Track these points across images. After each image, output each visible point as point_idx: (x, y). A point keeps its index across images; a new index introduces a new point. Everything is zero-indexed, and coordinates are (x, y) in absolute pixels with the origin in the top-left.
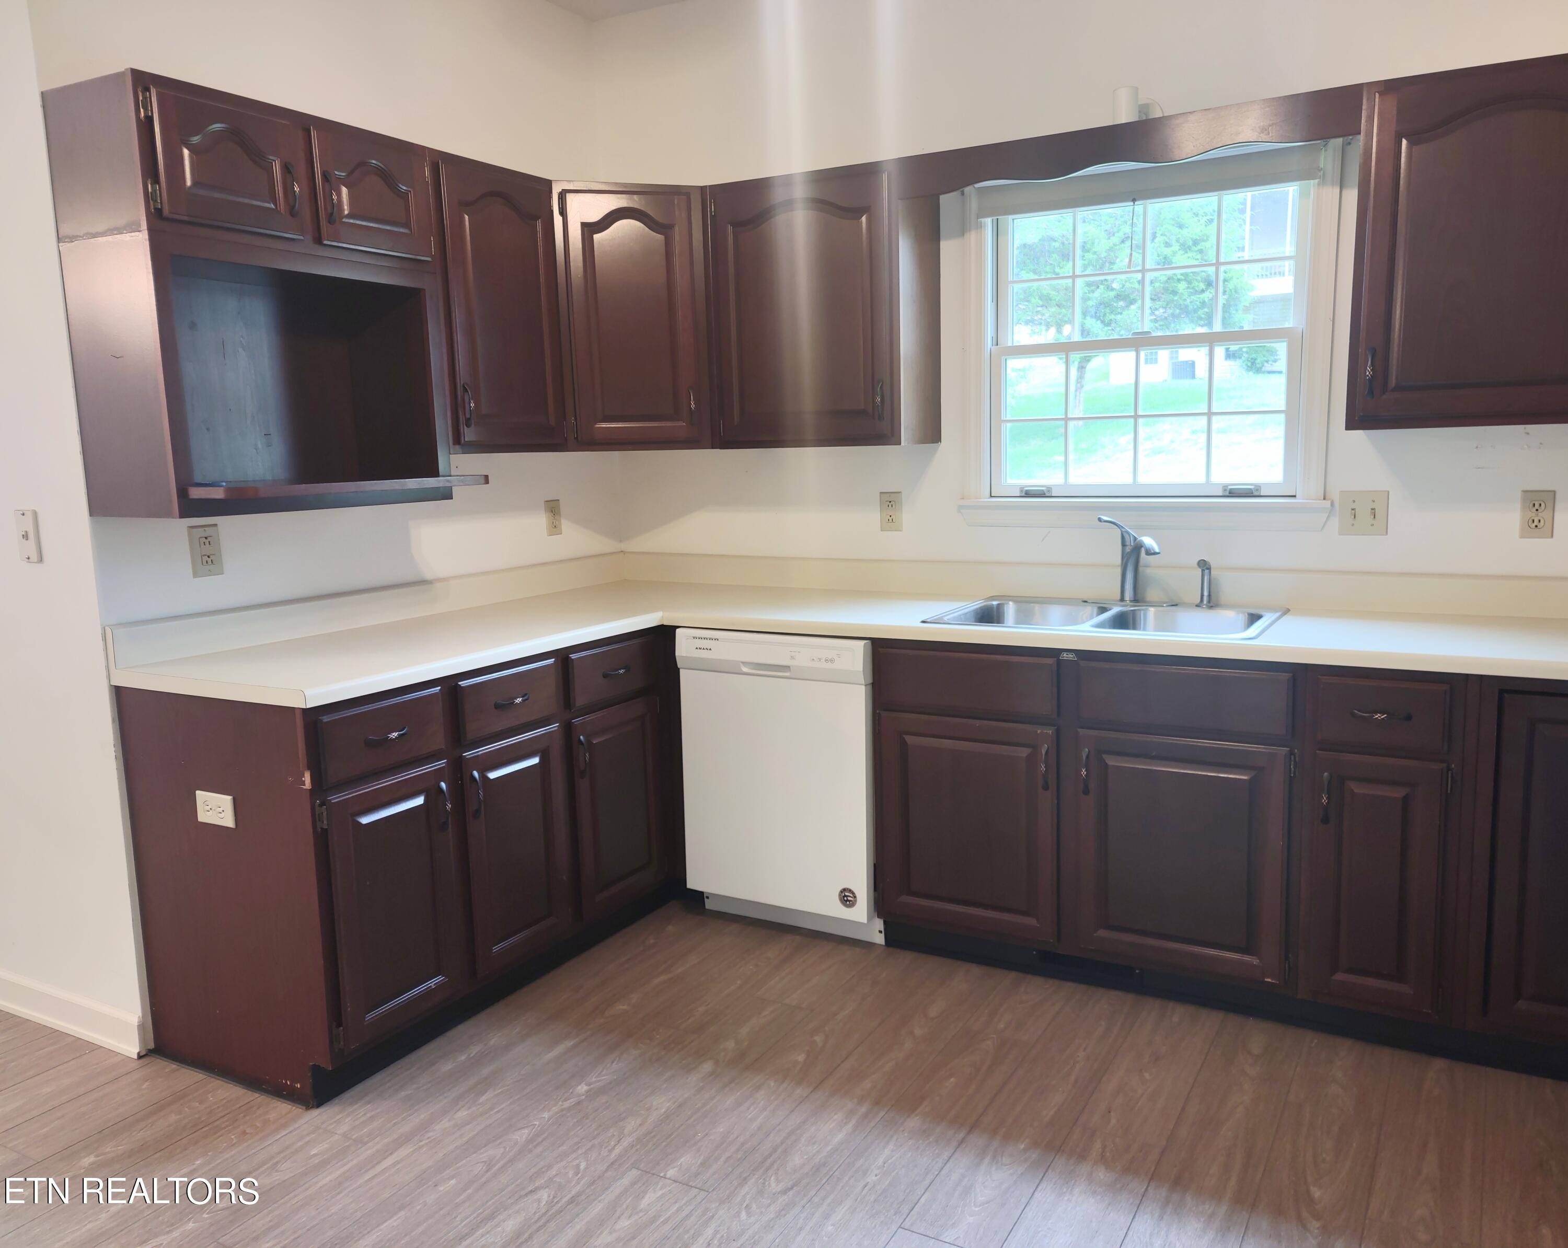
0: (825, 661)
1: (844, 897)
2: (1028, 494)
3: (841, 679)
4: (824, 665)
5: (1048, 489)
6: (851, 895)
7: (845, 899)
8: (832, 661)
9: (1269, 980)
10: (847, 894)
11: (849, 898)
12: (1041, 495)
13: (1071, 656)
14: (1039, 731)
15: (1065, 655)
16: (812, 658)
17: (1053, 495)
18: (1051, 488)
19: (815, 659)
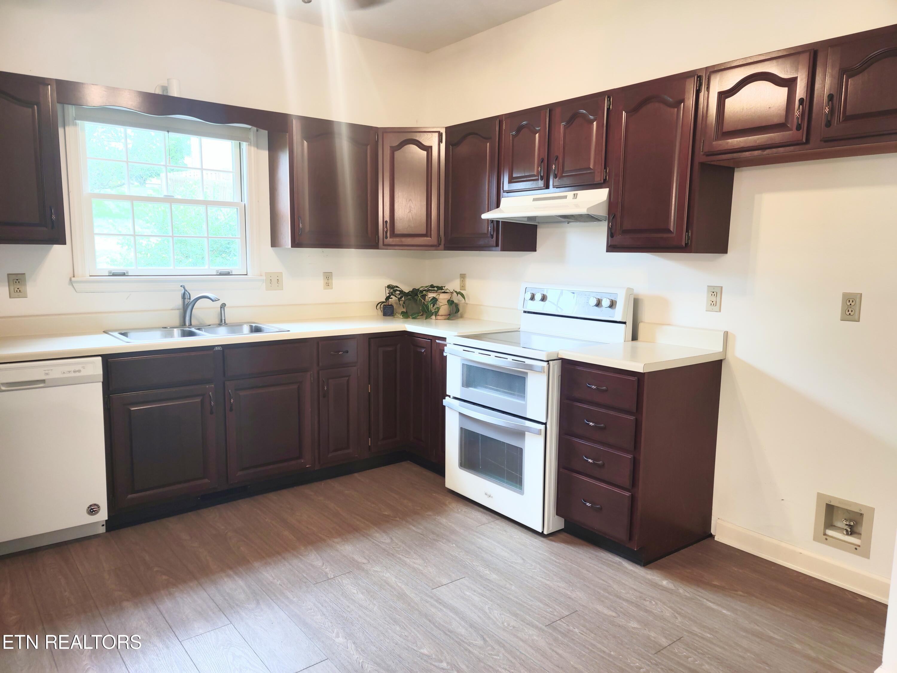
0: (73, 372)
1: (90, 510)
2: (114, 275)
3: (88, 380)
4: (73, 375)
5: (127, 272)
6: (96, 507)
7: (92, 511)
8: (79, 371)
9: (308, 466)
10: (92, 508)
11: (94, 510)
12: (124, 275)
13: (219, 348)
14: (207, 387)
15: (216, 348)
16: (63, 372)
17: (129, 275)
18: (128, 271)
19: (65, 372)
